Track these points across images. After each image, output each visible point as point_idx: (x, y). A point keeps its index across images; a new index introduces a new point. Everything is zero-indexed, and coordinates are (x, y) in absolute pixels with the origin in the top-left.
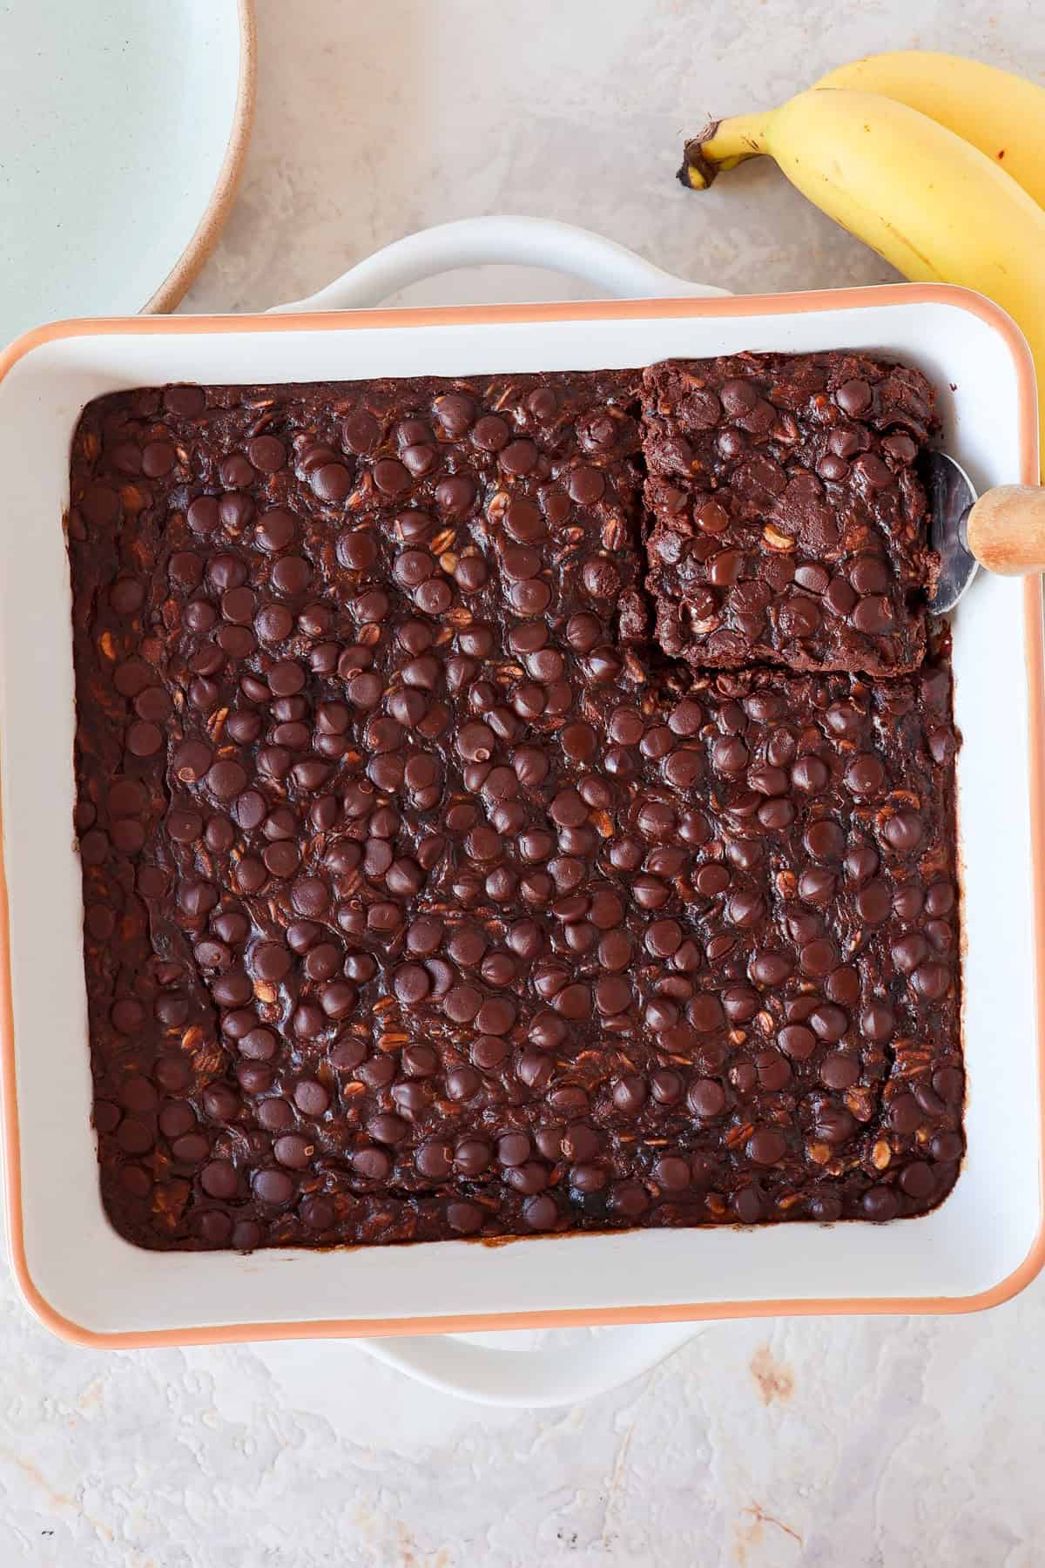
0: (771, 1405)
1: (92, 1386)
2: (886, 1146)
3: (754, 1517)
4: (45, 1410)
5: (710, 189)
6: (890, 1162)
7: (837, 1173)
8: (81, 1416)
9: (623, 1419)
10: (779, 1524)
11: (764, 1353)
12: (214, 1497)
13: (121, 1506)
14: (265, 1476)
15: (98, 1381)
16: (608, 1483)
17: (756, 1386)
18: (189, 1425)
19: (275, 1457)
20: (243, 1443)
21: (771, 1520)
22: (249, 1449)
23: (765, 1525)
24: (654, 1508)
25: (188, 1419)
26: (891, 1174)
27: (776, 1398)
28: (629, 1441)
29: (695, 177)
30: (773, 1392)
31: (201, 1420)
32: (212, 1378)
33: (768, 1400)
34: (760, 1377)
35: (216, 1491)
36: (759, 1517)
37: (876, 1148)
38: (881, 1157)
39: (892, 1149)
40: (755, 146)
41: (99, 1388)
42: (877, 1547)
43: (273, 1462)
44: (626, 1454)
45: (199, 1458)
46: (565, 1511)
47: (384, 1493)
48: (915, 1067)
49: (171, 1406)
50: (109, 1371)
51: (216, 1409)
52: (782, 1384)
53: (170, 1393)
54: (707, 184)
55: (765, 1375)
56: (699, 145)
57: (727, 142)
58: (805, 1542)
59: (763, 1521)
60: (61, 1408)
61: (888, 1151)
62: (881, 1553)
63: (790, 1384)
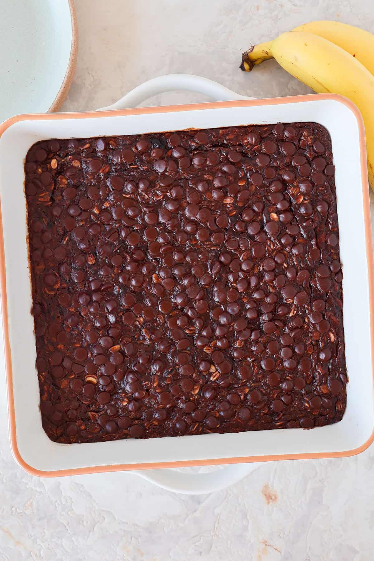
0: (269, 504)
1: (29, 503)
2: (53, 167)
3: (264, 545)
4: (13, 512)
5: (252, 71)
6: (51, 162)
7: (70, 157)
8: (25, 513)
9: (217, 511)
10: (273, 547)
11: (266, 486)
12: (73, 541)
13: (40, 545)
14: (91, 533)
15: (31, 500)
16: (212, 533)
17: (264, 499)
18: (64, 515)
19: (94, 526)
20: (83, 521)
21: (270, 546)
22: (85, 524)
23: (268, 547)
24: (229, 542)
25: (63, 513)
26: (50, 156)
27: (271, 503)
28: (219, 519)
29: (246, 66)
30: (270, 501)
31: (68, 514)
32: (71, 498)
33: (268, 503)
34: (265, 495)
35: (73, 539)
36: (266, 545)
37: (56, 166)
38: (54, 163)
39: (51, 166)
40: (267, 53)
41: (32, 503)
42: (308, 555)
43: (94, 528)
44: (218, 523)
45: (67, 527)
46: (197, 544)
47: (133, 538)
48: (43, 196)
49: (57, 509)
50: (35, 497)
51: (73, 509)
52: (273, 497)
53: (56, 504)
54: (251, 69)
55: (267, 494)
56: (247, 54)
57: (257, 53)
58: (282, 554)
59: (267, 546)
60: (18, 510)
61: (52, 165)
62: (309, 557)
63: (276, 498)
